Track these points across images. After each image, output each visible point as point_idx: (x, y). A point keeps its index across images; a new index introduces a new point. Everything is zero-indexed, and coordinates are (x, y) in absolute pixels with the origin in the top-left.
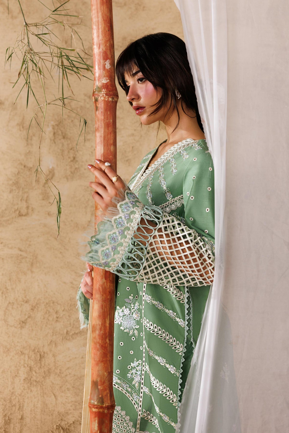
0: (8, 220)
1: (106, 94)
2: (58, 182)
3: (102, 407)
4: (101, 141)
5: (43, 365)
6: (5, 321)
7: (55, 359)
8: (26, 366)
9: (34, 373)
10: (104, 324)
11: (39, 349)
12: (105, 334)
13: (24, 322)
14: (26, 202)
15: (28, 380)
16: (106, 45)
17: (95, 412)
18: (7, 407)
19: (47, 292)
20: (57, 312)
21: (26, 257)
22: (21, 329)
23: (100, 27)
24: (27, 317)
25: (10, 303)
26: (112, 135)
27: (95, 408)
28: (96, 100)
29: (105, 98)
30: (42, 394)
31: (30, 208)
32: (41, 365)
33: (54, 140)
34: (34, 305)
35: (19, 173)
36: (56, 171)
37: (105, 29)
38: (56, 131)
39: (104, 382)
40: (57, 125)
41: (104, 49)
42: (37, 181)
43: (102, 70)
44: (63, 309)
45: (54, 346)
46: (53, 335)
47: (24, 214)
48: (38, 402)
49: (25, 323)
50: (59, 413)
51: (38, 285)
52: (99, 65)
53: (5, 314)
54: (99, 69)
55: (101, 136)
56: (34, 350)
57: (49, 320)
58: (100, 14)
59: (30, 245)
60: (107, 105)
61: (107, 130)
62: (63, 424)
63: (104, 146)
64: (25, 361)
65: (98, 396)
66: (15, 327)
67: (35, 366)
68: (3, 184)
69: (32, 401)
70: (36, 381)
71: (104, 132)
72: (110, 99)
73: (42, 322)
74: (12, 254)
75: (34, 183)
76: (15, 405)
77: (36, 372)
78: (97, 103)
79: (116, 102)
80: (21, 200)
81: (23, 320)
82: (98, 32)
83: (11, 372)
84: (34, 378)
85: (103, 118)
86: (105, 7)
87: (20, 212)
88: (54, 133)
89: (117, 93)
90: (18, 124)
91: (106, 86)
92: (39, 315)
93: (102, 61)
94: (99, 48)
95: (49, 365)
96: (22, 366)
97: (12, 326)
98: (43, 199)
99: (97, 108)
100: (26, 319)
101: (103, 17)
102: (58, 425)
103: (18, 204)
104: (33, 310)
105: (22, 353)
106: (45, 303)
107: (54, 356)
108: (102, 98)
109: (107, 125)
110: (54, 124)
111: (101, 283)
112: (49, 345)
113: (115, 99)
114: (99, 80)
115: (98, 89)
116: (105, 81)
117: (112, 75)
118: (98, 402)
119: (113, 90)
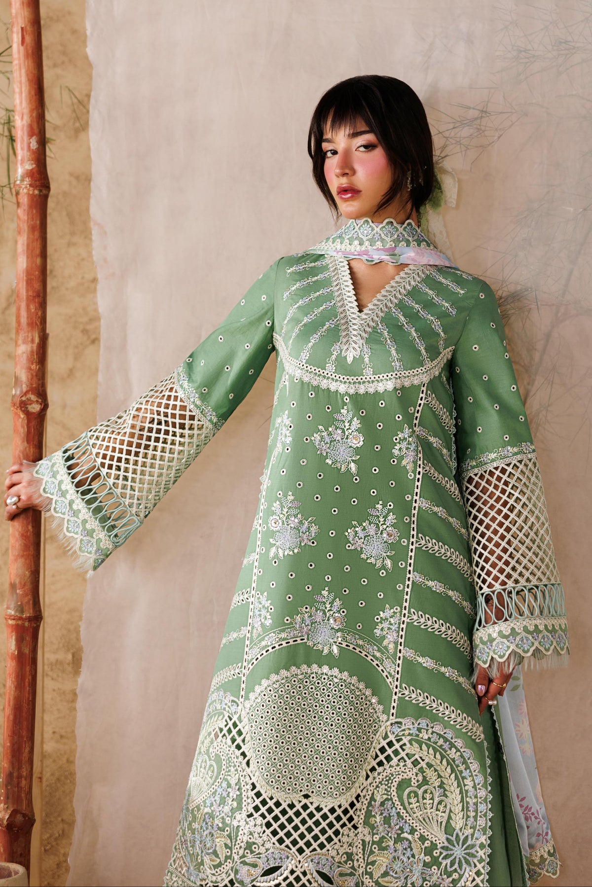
1: (31, 185)
3: (20, 618)
4: (23, 250)
16: (31, 116)
17: (12, 626)
23: (23, 89)
26: (39, 242)
27: (11, 620)
28: (17, 194)
29: (29, 190)
37: (30, 93)
39: (25, 585)
41: (29, 121)
43: (25, 151)
52: (22, 143)
54: (22, 149)
55: (23, 244)
58: (23, 71)
60: (32, 200)
61: (31, 235)
63: (28, 257)
65: (16, 603)
71: (28, 238)
72: (36, 192)
78: (19, 197)
79: (47, 197)
82: (20, 96)
85: (26, 218)
86: (30, 62)
89: (49, 183)
91: (30, 174)
93: (26, 138)
94: (22, 119)
99: (18, 204)
101: (27, 75)
108: (25, 191)
109: (32, 229)
111: (22, 448)
113: (44, 192)
114: (21, 164)
115: (19, 178)
116: (29, 166)
117: (40, 158)
118: (16, 612)
119: (39, 178)
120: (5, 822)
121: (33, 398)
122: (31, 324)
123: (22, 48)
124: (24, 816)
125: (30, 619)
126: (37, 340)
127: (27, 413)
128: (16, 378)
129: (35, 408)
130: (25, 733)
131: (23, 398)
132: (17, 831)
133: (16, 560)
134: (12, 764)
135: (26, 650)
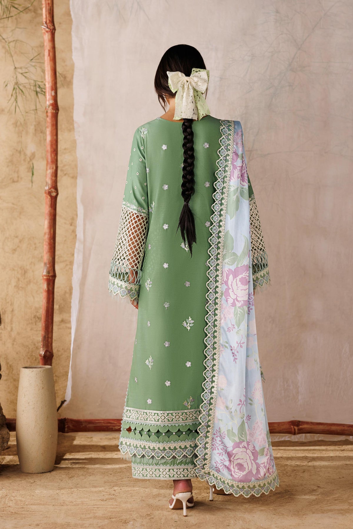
0: (6, 185)
1: (52, 109)
2: (39, 161)
3: (49, 276)
4: (49, 133)
6: (3, 249)
8: (16, 277)
10: (50, 232)
11: (24, 267)
12: (50, 237)
13: (15, 250)
14: (17, 173)
15: (17, 287)
16: (52, 83)
17: (45, 279)
19: (29, 231)
20: (35, 244)
21: (17, 209)
22: (13, 254)
23: (49, 73)
25: (6, 238)
26: (55, 130)
27: (45, 276)
28: (47, 112)
30: (25, 296)
31: (20, 177)
32: (25, 277)
33: (35, 134)
34: (21, 239)
35: (13, 155)
36: (36, 154)
37: (52, 74)
38: (36, 128)
39: (50, 263)
40: (37, 125)
41: (51, 85)
42: (24, 160)
45: (33, 265)
46: (33, 258)
47: (16, 181)
48: (23, 301)
51: (24, 227)
52: (49, 93)
53: (3, 245)
54: (49, 95)
55: (49, 131)
56: (21, 268)
57: (30, 249)
58: (49, 66)
59: (19, 201)
60: (52, 114)
62: (38, 314)
63: (51, 136)
64: (15, 274)
65: (47, 270)
66: (9, 253)
67: (21, 278)
68: (3, 161)
69: (19, 300)
70: (21, 287)
71: (51, 129)
72: (54, 111)
73: (26, 250)
74: (8, 207)
75: (22, 161)
77: (22, 282)
79: (57, 113)
80: (14, 172)
82: (48, 75)
83: (6, 281)
84: (20, 286)
85: (50, 121)
86: (52, 63)
87: (13, 180)
88: (35, 130)
89: (58, 108)
90: (13, 124)
91: (52, 105)
92: (24, 246)
93: (50, 91)
94: (49, 84)
95: (30, 277)
96: (13, 278)
97: (7, 252)
98: (28, 172)
99: (47, 116)
100: (16, 248)
101: (51, 67)
102: (35, 315)
103: (12, 175)
104: (21, 242)
105: (14, 270)
106: (28, 238)
107: (33, 271)
108: (50, 111)
109: (53, 125)
111: (49, 210)
112: (30, 265)
113: (57, 111)
114: (49, 101)
115: (48, 106)
116: (51, 102)
117: (55, 99)
118: (47, 273)
119: (55, 106)
120: (43, 355)
121: (53, 190)
122: (52, 162)
123: (49, 57)
124: (50, 352)
125: (52, 276)
126: (54, 168)
127: (51, 196)
128: (47, 183)
129: (54, 194)
130: (50, 321)
131: (50, 191)
132: (48, 358)
133: (47, 253)
134: (45, 332)
135: (51, 289)
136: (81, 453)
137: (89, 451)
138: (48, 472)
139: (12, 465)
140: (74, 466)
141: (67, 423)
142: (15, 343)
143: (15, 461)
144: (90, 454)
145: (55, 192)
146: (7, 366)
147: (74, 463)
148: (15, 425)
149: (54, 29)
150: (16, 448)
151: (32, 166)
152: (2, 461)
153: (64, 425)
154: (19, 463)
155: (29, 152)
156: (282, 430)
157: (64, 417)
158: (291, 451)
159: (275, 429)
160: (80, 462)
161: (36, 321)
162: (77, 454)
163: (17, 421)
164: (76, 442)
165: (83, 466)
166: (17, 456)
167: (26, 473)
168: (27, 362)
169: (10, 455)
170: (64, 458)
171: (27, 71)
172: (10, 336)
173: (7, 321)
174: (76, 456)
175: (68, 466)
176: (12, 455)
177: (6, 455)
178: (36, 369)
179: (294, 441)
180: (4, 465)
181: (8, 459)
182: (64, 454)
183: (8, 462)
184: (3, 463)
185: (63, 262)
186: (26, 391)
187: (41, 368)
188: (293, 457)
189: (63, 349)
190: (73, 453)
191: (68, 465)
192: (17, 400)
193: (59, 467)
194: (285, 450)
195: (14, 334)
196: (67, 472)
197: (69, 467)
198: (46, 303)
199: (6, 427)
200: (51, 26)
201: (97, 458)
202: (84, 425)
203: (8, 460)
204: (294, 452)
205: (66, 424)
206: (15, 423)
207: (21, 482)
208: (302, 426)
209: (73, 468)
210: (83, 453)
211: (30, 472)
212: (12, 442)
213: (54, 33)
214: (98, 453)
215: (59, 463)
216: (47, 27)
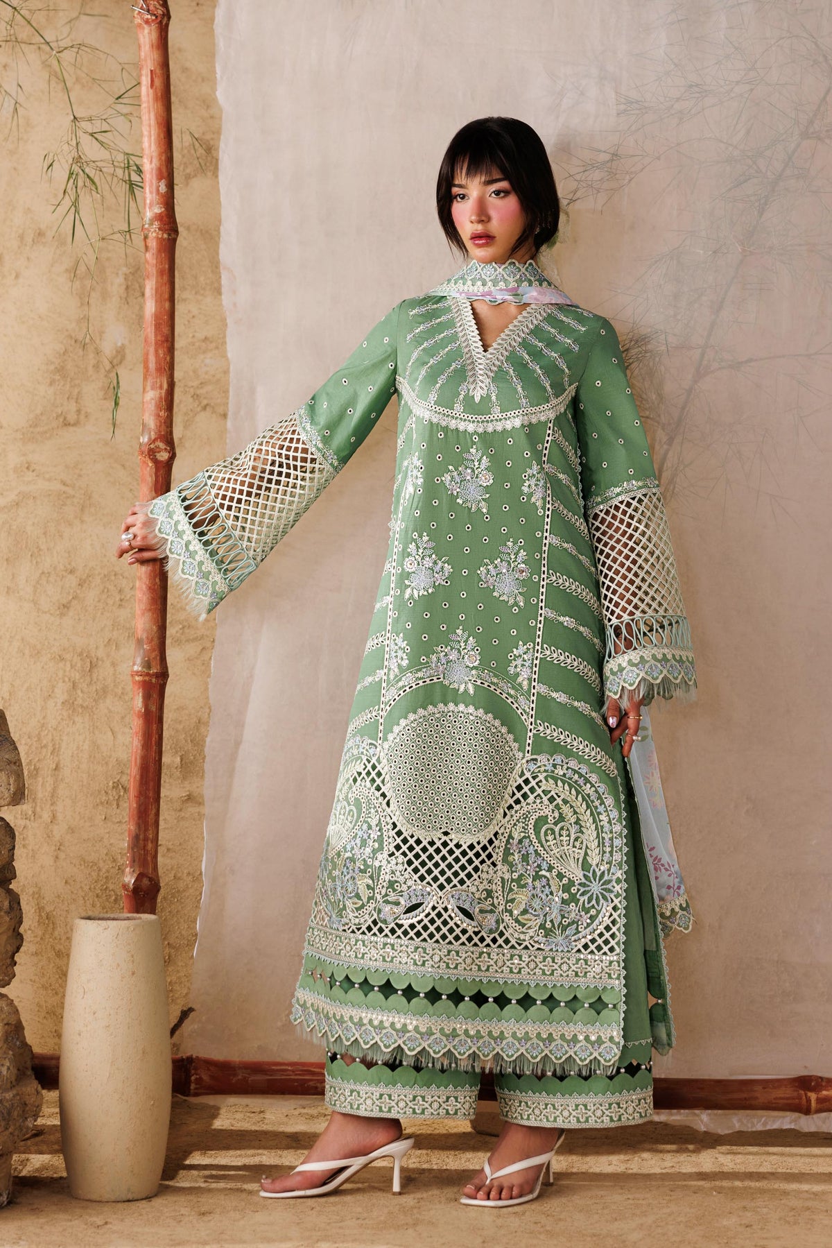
0: (46, 432)
1: (160, 229)
2: (131, 370)
3: (148, 674)
4: (152, 295)
5: (95, 679)
6: (35, 602)
7: (115, 670)
8: (67, 679)
9: (79, 692)
11: (88, 652)
12: (153, 571)
13: (66, 606)
14: (76, 402)
15: (70, 704)
16: (160, 159)
17: (139, 682)
18: (34, 748)
19: (105, 555)
20: (120, 591)
21: (74, 496)
22: (61, 618)
23: (153, 133)
24: (71, 597)
25: (43, 573)
26: (167, 287)
27: (138, 676)
28: (146, 238)
29: (158, 234)
30: (91, 729)
31: (83, 412)
32: (91, 680)
33: (126, 299)
34: (84, 577)
35: (66, 351)
36: (127, 351)
37: (159, 135)
38: (130, 283)
39: (152, 640)
40: (133, 274)
41: (158, 165)
42: (96, 367)
43: (154, 195)
44: (131, 585)
45: (114, 648)
46: (113, 628)
47: (72, 422)
48: (84, 742)
49: (68, 608)
50: (119, 762)
51: (92, 545)
52: (151, 186)
53: (35, 591)
54: (151, 192)
55: (152, 289)
56: (80, 654)
57: (107, 604)
58: (152, 114)
59: (80, 476)
60: (161, 244)
61: (159, 279)
63: (156, 302)
64: (65, 671)
66: (51, 614)
67: (82, 681)
68: (39, 369)
69: (74, 740)
70: (82, 707)
71: (157, 281)
72: (165, 236)
73: (96, 607)
74: (50, 490)
75: (91, 370)
76: (45, 746)
77: (82, 692)
78: (147, 241)
79: (174, 241)
80: (68, 398)
81: (65, 601)
82: (150, 139)
83: (41, 690)
84: (79, 701)
85: (155, 262)
86: (159, 105)
87: (65, 419)
88: (127, 288)
89: (177, 227)
90: (67, 270)
91: (159, 217)
92: (91, 596)
93: (154, 182)
94: (151, 163)
95: (104, 680)
96: (61, 681)
97: (46, 613)
98: (105, 399)
99: (147, 248)
100: (70, 602)
102: (116, 780)
103: (62, 405)
104: (82, 586)
105: (61, 658)
106: (102, 575)
107: (113, 664)
108: (154, 235)
109: (161, 273)
110: (128, 272)
112: (105, 646)
113: (173, 236)
114: (150, 207)
115: (148, 222)
116: (158, 210)
117: (169, 202)
118: (143, 667)
119: (169, 222)
120: (131, 886)
121: (162, 445)
122: (159, 370)
123: (151, 91)
124: (151, 879)
125: (157, 675)
126: (165, 386)
127: (156, 461)
128: (144, 425)
129: (163, 456)
130: (151, 794)
131: (152, 446)
132: (144, 895)
133: (143, 614)
134: (138, 825)
135: (153, 708)
136: (232, 1152)
137: (254, 1148)
138: (142, 1199)
139: (47, 1177)
140: (214, 1185)
141: (196, 1069)
142: (62, 855)
143: (56, 1169)
144: (258, 1155)
145: (166, 449)
146: (40, 915)
147: (212, 1177)
148: (58, 1073)
149: (167, 15)
150: (58, 1135)
151: (115, 381)
152: (20, 1167)
153: (188, 1076)
154: (65, 1175)
155: (108, 348)
156: (774, 1101)
157: (189, 1054)
158: (799, 1157)
159: (757, 1098)
160: (229, 1175)
161: (120, 796)
162: (223, 1153)
163: (61, 1058)
164: (218, 1124)
165: (239, 1185)
166: (62, 1156)
167: (83, 1200)
168: (93, 906)
169: (41, 1153)
170: (187, 1162)
171: (105, 127)
172: (49, 836)
173: (40, 795)
174: (219, 1159)
175: (197, 1185)
176: (48, 1154)
177: (31, 1153)
178: (115, 922)
179: (806, 1130)
180: (24, 1177)
181: (37, 1162)
182: (187, 1154)
183: (37, 1170)
184: (24, 1173)
185: (195, 639)
186: (89, 981)
187: (128, 919)
188: (804, 1174)
189: (189, 874)
190: (213, 1152)
191: (196, 1181)
192: (62, 1005)
193: (172, 1187)
194: (782, 1154)
195: (58, 831)
196: (195, 1200)
197: (200, 1187)
198: (140, 747)
199: (33, 1077)
200: (158, 6)
201: (276, 1167)
202: (240, 1077)
203: (37, 1165)
204: (808, 1160)
205: (193, 1072)
206: (58, 1067)
207: (69, 1224)
208: (828, 1090)
209: (210, 1190)
210: (238, 1152)
211: (94, 1197)
212: (49, 1118)
213: (167, 25)
214: (279, 1152)
215: (172, 1178)
216: (148, 11)
